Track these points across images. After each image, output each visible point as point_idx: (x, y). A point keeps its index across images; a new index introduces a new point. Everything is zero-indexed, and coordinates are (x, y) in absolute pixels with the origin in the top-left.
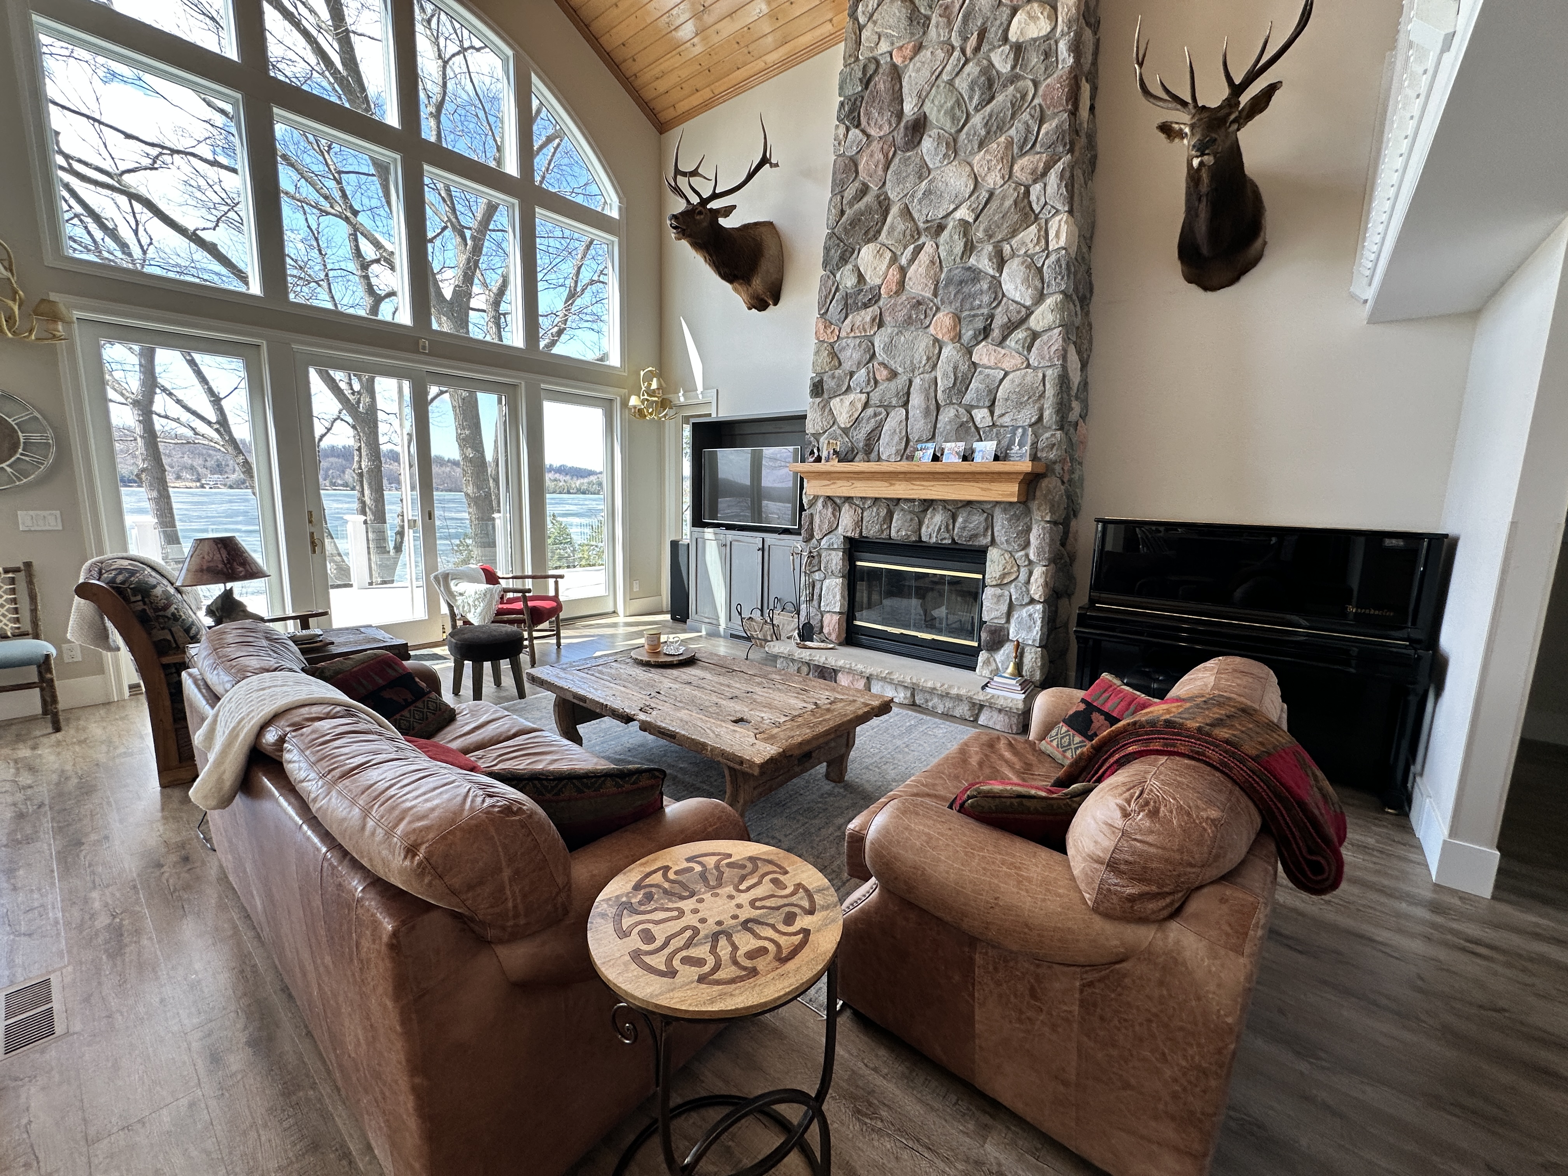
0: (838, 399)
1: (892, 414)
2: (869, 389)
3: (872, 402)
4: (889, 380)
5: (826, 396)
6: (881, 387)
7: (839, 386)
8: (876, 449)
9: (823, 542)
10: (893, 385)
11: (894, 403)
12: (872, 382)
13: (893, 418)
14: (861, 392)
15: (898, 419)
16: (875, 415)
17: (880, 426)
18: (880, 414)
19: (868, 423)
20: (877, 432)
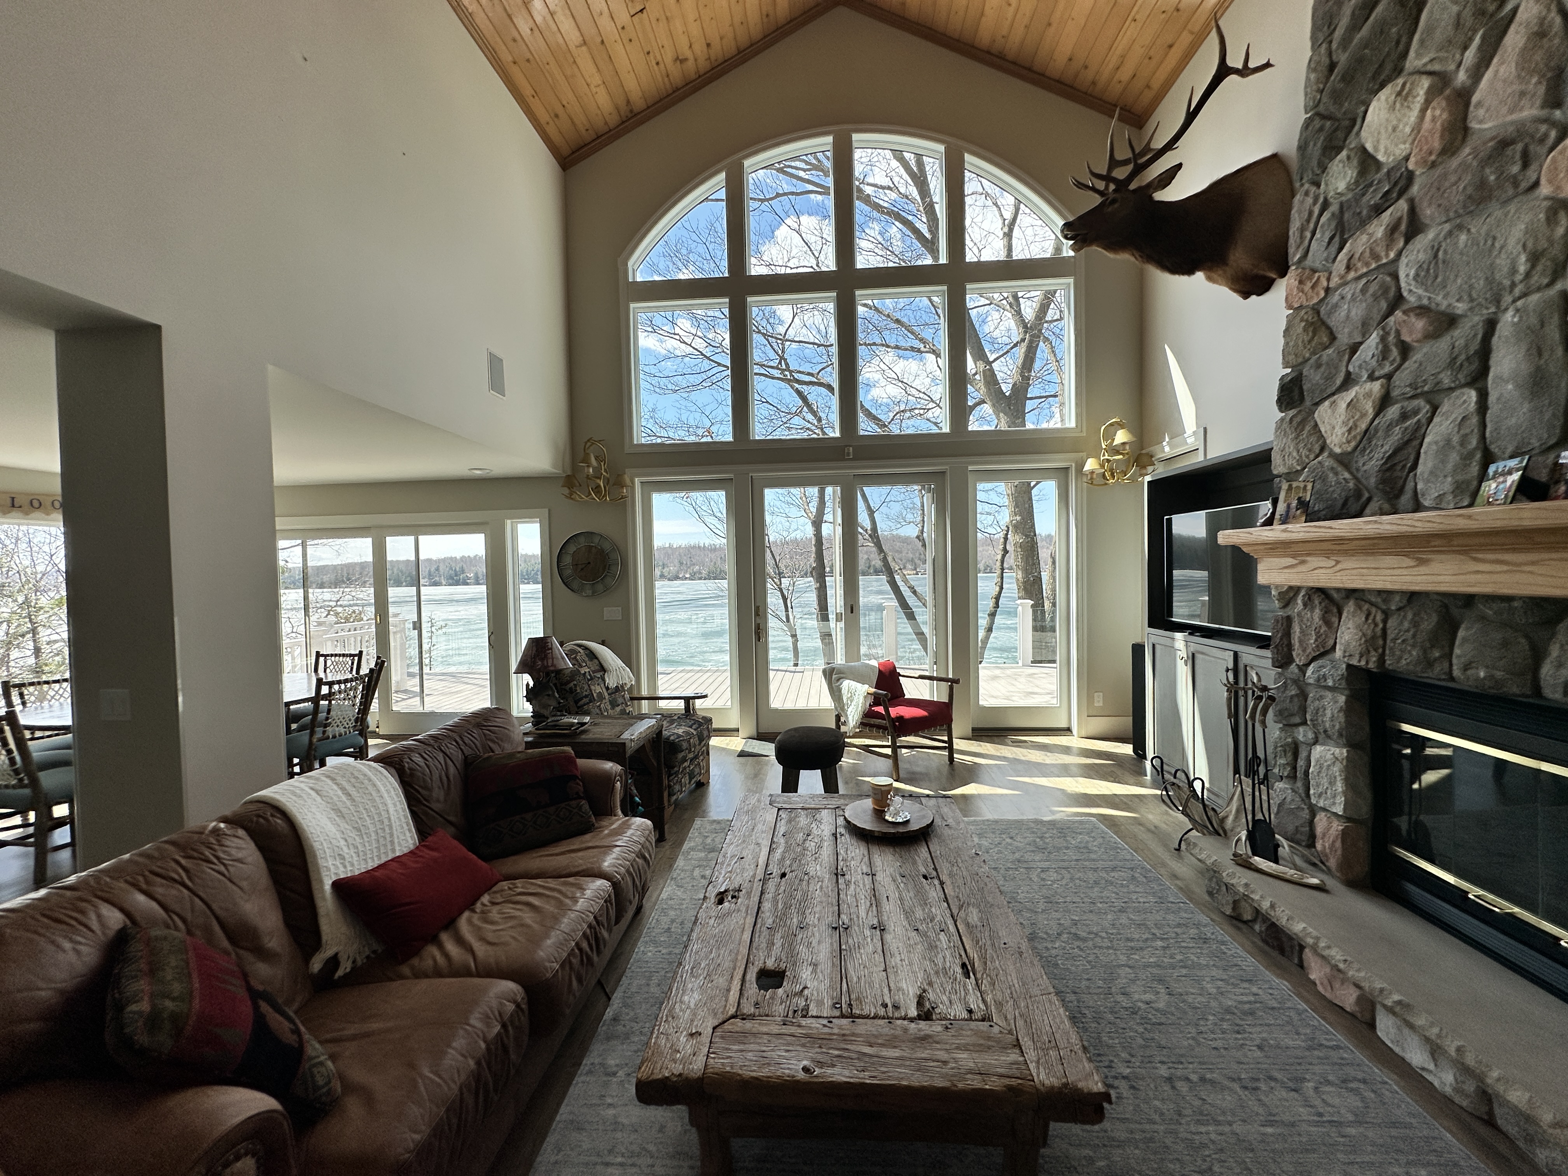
0: (1327, 403)
1: (1445, 408)
2: (1387, 368)
3: (1395, 393)
4: (1433, 335)
5: (1308, 403)
6: (1416, 357)
7: (1329, 378)
8: (1410, 485)
9: (1309, 671)
10: (1443, 345)
11: (1446, 380)
12: (1395, 353)
13: (1446, 415)
14: (1372, 378)
15: (1458, 414)
16: (1404, 416)
17: (1415, 438)
18: (1416, 412)
19: (1387, 434)
20: (1411, 451)
